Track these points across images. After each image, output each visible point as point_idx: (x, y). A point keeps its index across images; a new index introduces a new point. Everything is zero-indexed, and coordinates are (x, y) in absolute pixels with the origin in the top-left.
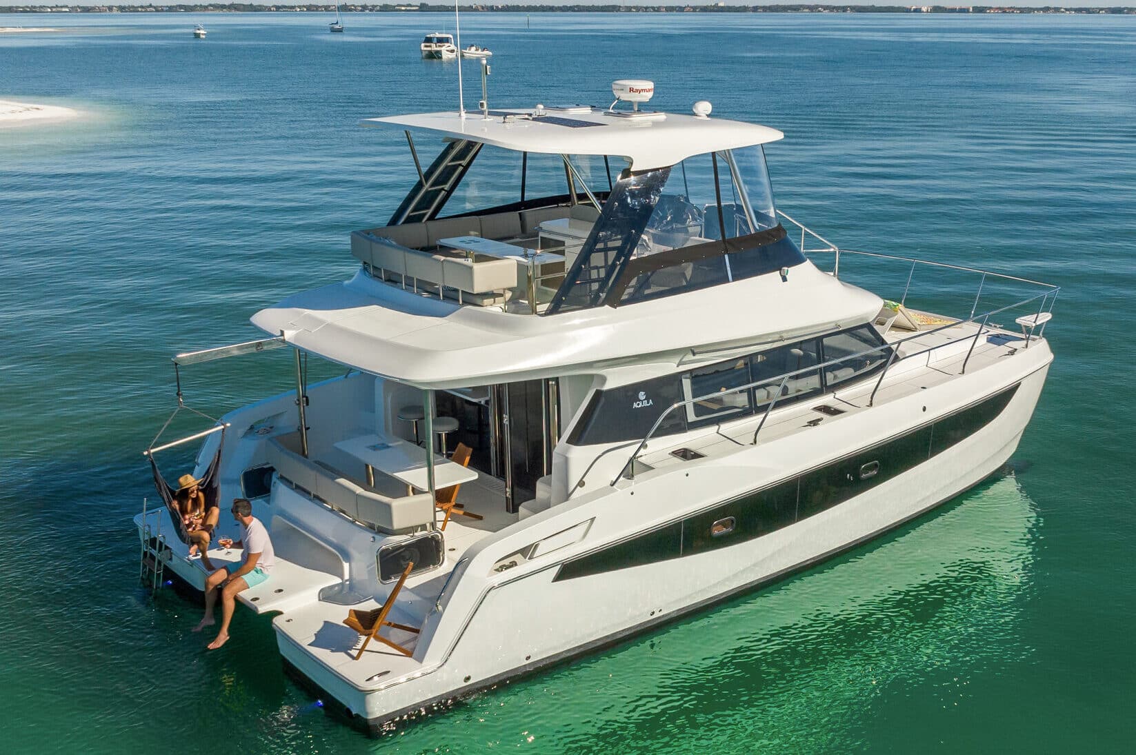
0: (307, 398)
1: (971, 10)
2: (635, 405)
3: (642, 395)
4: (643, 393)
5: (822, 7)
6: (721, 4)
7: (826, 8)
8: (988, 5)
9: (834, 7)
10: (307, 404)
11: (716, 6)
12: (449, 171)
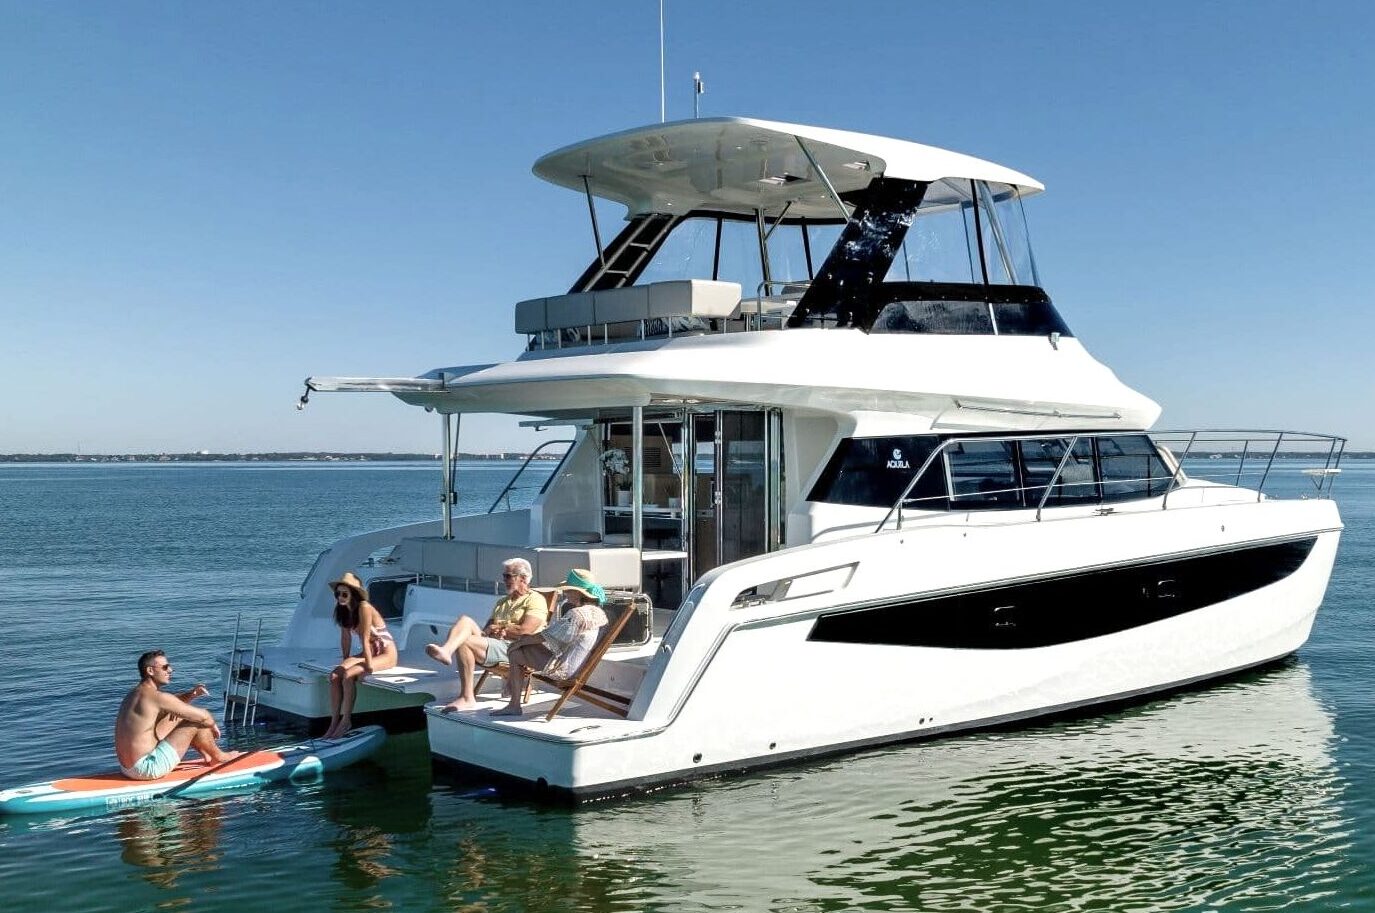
0: (455, 494)
1: (502, 457)
2: (889, 464)
3: (897, 454)
4: (898, 451)
5: (330, 454)
6: (205, 452)
7: (335, 455)
8: (520, 452)
9: (345, 455)
10: (455, 502)
11: (199, 454)
12: (633, 253)
